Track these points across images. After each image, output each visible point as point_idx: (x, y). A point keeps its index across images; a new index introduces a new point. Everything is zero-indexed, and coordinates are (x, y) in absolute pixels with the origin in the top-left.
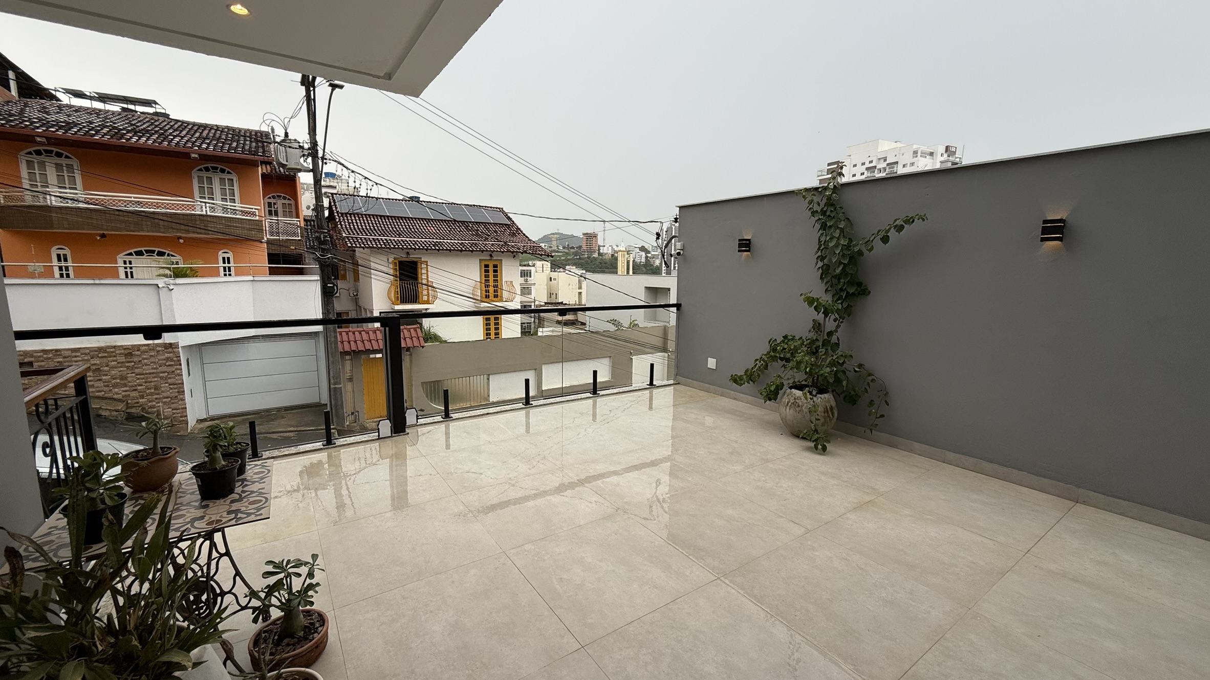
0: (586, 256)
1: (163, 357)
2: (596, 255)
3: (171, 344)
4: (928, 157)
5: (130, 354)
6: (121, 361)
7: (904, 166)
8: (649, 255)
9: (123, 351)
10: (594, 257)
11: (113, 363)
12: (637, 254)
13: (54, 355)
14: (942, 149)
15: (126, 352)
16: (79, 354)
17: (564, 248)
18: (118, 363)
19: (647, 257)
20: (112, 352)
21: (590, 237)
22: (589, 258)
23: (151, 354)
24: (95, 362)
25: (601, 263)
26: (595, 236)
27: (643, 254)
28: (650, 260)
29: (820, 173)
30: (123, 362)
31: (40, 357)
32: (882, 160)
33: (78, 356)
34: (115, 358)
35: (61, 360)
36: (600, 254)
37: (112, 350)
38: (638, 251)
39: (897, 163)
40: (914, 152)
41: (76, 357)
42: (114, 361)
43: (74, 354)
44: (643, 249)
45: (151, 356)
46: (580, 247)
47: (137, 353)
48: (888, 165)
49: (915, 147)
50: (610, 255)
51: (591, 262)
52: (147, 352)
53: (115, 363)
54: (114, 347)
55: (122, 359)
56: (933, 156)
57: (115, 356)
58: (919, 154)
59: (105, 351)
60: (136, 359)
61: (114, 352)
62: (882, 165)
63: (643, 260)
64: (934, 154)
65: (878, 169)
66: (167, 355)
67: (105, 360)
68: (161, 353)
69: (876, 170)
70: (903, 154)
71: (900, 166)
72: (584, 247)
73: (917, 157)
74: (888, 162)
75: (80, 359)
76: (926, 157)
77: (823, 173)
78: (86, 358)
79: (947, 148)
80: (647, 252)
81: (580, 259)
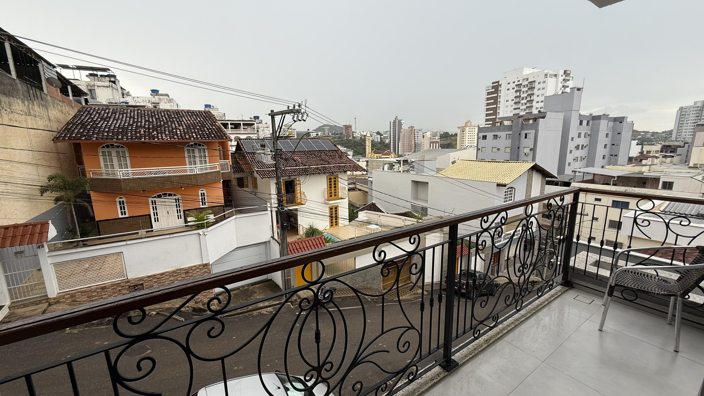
0: (345, 139)
1: (203, 271)
2: (351, 138)
3: (206, 264)
4: (553, 77)
5: (188, 272)
6: (184, 276)
7: (539, 83)
8: (382, 137)
9: (184, 271)
10: (350, 139)
11: (180, 278)
12: (375, 137)
13: (153, 279)
14: (562, 72)
15: (186, 271)
16: (164, 276)
17: (332, 134)
18: (182, 278)
19: (381, 138)
20: (179, 273)
21: (348, 127)
22: (347, 140)
23: (197, 271)
24: (172, 279)
25: (354, 143)
26: (351, 127)
27: (379, 136)
28: (383, 139)
29: (487, 89)
30: (184, 277)
31: (146, 280)
32: (526, 80)
33: (164, 277)
34: (180, 276)
35: (156, 280)
36: (353, 137)
37: (179, 271)
38: (376, 135)
39: (534, 81)
40: (545, 74)
41: (163, 277)
42: (180, 277)
43: (162, 276)
44: (378, 133)
45: (197, 272)
46: (341, 134)
47: (191, 271)
48: (529, 83)
49: (546, 72)
50: (359, 138)
51: (349, 142)
52: (195, 270)
53: (181, 278)
54: (180, 269)
55: (183, 275)
56: (556, 77)
57: (181, 275)
58: (548, 76)
59: (176, 273)
60: (190, 275)
61: (180, 272)
62: (526, 83)
63: (379, 140)
64: (557, 76)
65: (523, 86)
66: (205, 270)
67: (176, 277)
68: (202, 269)
69: (522, 86)
70: (538, 76)
71: (537, 83)
72: (344, 133)
73: (547, 77)
74: (529, 81)
75: (165, 278)
76: (552, 78)
77: (490, 88)
78: (167, 277)
79: (565, 71)
80: (381, 135)
81: (342, 140)
